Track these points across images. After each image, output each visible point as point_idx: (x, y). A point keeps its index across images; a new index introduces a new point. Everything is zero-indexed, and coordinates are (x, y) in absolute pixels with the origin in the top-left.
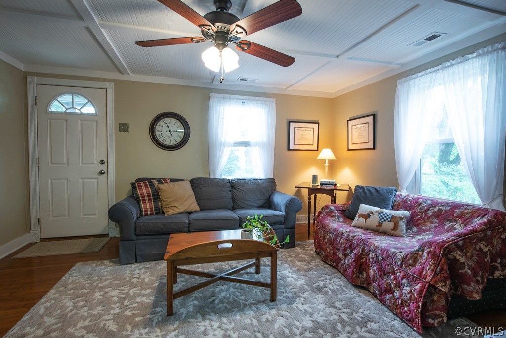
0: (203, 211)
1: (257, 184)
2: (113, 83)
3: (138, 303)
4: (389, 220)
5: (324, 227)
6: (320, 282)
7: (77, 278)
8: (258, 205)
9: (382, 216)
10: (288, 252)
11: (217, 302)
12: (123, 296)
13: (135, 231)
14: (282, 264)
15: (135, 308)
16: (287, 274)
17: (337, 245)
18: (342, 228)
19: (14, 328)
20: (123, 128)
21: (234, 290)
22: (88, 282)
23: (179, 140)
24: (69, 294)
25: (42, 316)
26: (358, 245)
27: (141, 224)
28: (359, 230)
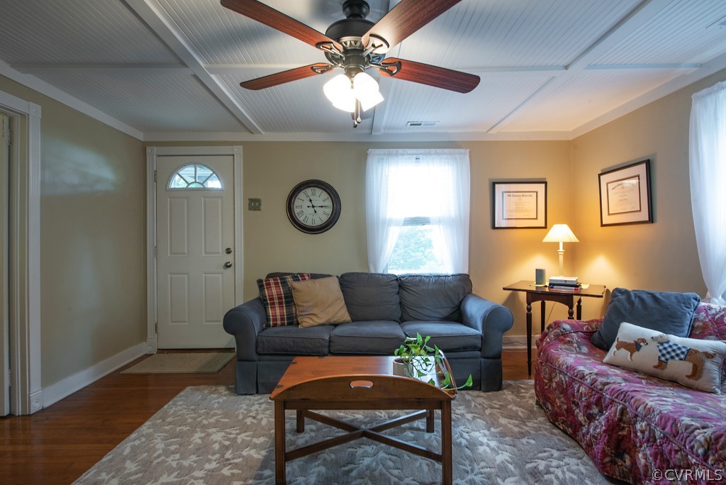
0: (354, 323)
1: (440, 284)
2: (241, 147)
3: (243, 457)
4: (682, 356)
5: (549, 361)
6: (540, 461)
7: (180, 408)
8: (442, 317)
9: (665, 348)
10: (489, 399)
11: (354, 474)
12: (227, 443)
13: (256, 348)
14: (474, 418)
15: (236, 466)
16: (480, 439)
17: (574, 395)
18: (584, 365)
19: (89, 471)
20: (254, 204)
21: (385, 455)
22: (192, 415)
23: (325, 218)
24: (165, 431)
25: (124, 460)
26: (613, 401)
27: (264, 338)
28: (618, 372)
